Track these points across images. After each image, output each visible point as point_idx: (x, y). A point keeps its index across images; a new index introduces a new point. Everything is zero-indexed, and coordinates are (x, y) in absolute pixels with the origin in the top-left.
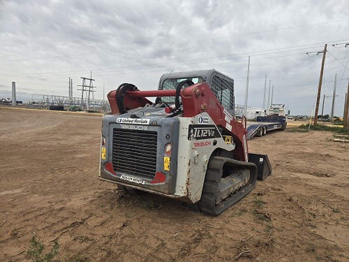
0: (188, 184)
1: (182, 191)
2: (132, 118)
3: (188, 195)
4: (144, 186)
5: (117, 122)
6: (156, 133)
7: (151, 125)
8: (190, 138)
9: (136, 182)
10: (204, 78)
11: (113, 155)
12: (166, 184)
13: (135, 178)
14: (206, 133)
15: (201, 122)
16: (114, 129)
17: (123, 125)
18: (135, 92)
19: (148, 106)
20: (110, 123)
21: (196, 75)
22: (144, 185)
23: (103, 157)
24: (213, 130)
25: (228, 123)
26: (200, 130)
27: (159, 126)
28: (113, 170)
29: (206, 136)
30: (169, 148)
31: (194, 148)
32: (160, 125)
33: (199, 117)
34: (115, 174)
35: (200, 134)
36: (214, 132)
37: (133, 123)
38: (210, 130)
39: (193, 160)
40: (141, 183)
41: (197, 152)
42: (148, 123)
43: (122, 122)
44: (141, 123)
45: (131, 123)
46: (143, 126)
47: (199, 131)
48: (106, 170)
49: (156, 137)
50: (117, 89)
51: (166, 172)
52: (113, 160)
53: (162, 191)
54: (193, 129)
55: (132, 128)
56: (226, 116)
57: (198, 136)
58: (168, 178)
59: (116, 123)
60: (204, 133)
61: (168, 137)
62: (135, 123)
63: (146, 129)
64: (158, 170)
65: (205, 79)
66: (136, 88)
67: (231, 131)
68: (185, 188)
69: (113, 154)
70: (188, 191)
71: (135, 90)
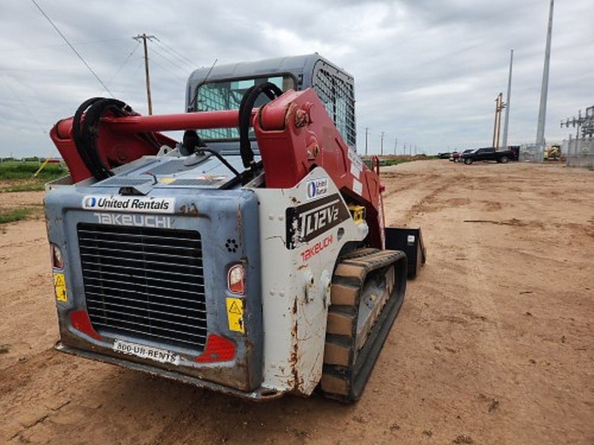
0: (295, 359)
1: (282, 379)
2: (124, 194)
3: (296, 386)
4: (181, 370)
5: (84, 207)
6: (196, 235)
7: (181, 213)
8: (293, 243)
9: (157, 359)
10: (297, 76)
11: (85, 291)
12: (239, 365)
13: (154, 350)
14: (324, 217)
15: (312, 194)
16: (80, 226)
17: (103, 215)
18: (128, 119)
19: (166, 151)
20: (66, 210)
21: (275, 70)
22: (178, 366)
23: (61, 298)
24: (336, 206)
25: (357, 179)
26: (312, 214)
27: (204, 216)
28: (92, 328)
29: (324, 224)
30: (237, 275)
31: (303, 266)
32: (205, 213)
33: (308, 183)
34: (99, 338)
35: (312, 226)
36: (337, 210)
37: (129, 209)
38: (331, 207)
39: (301, 297)
40: (169, 360)
41: (309, 273)
42: (171, 210)
43: (96, 207)
44: (150, 210)
45: (122, 209)
46: (157, 218)
47: (310, 217)
48: (75, 327)
49: (199, 245)
50: (74, 115)
51: (235, 336)
52: (89, 304)
53: (230, 383)
54: (297, 218)
55: (127, 221)
56: (352, 165)
57: (309, 231)
58: (242, 350)
59: (81, 210)
60: (321, 219)
61: (231, 245)
62: (135, 209)
63: (166, 224)
64: (211, 328)
65: (300, 79)
66: (129, 109)
67: (361, 195)
68: (288, 371)
69: (86, 289)
70: (296, 377)
71: (126, 116)
